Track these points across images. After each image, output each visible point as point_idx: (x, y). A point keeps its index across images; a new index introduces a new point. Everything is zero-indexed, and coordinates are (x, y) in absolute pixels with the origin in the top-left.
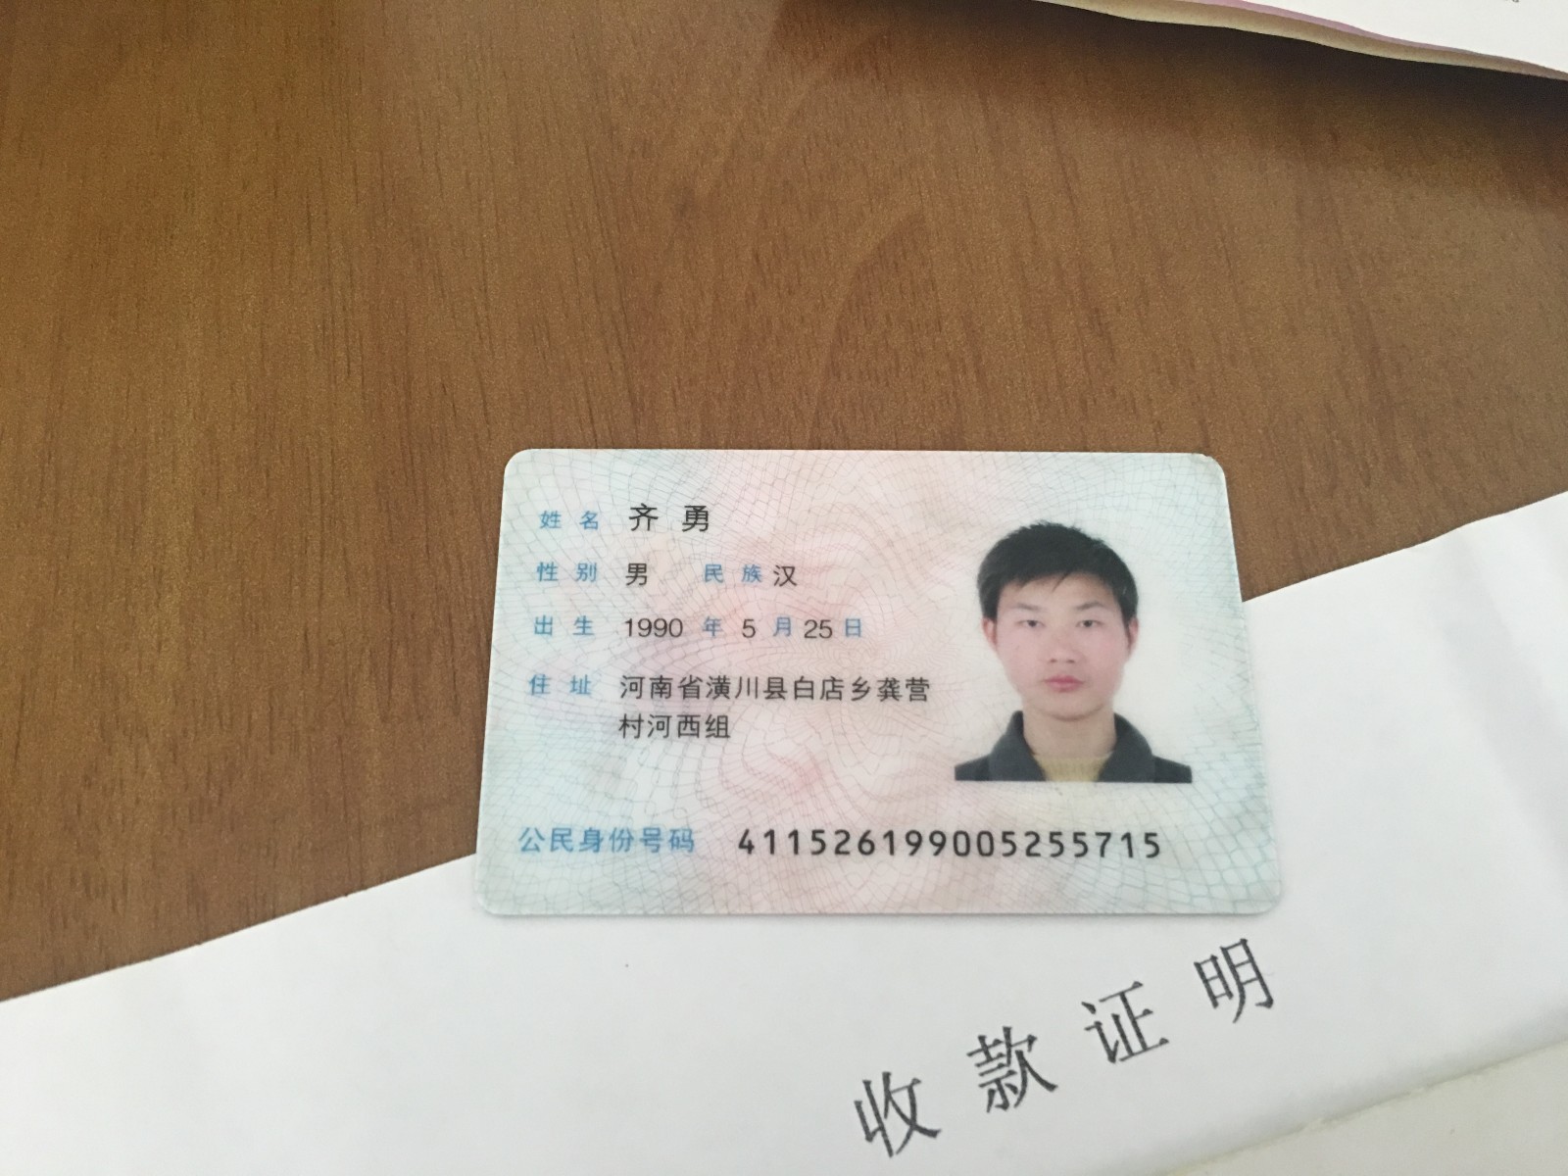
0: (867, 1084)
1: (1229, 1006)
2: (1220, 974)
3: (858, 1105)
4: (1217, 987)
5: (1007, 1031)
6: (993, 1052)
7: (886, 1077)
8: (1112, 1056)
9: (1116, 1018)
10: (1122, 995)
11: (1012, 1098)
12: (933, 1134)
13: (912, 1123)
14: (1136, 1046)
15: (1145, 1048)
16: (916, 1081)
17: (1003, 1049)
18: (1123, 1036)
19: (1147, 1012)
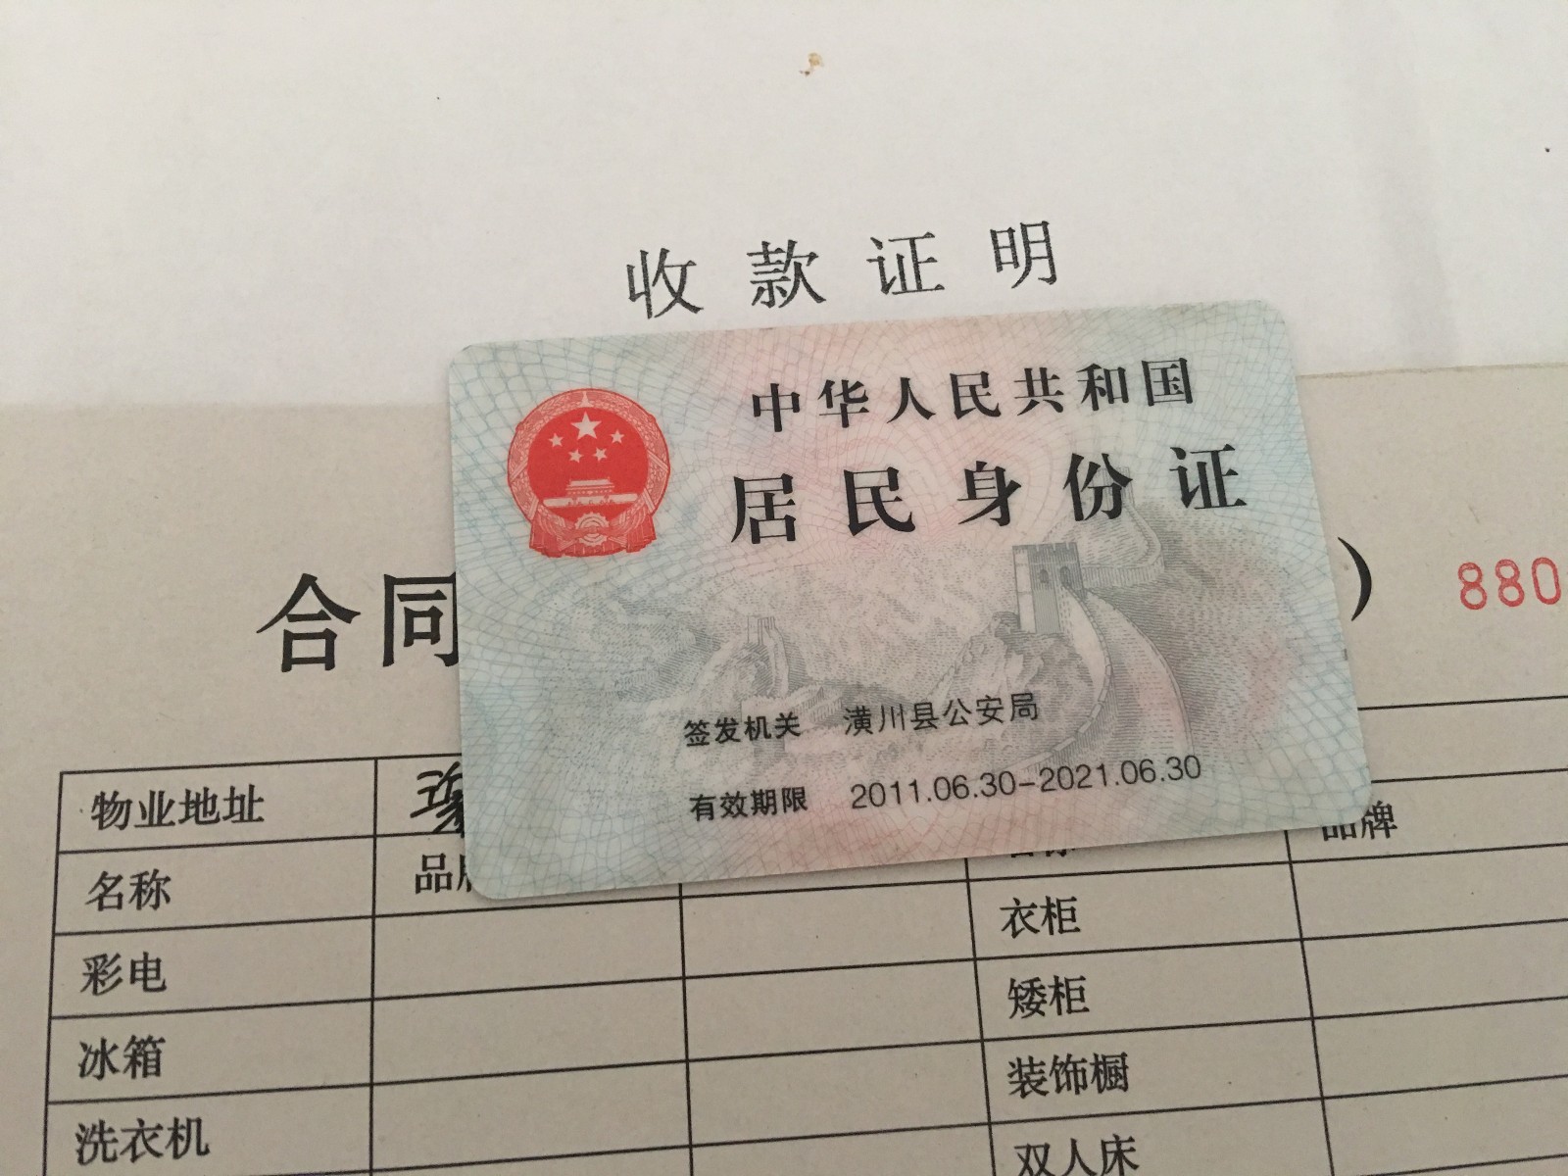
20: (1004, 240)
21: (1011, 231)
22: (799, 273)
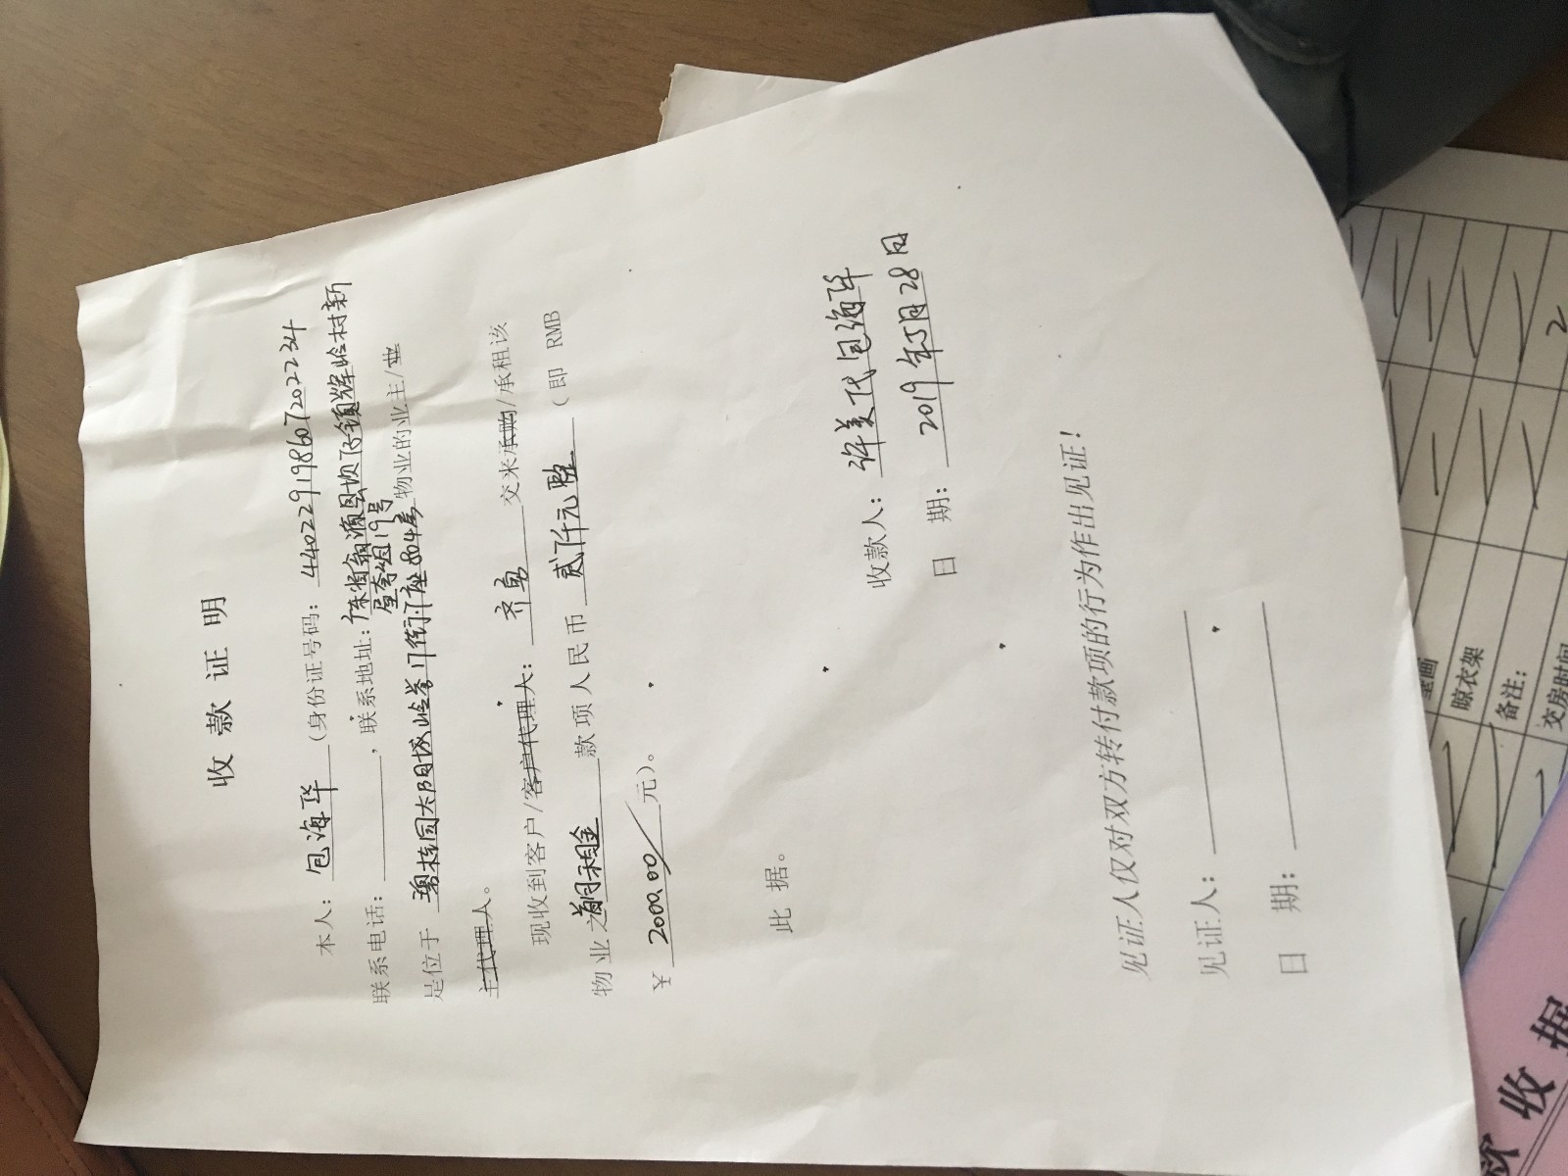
0: (209, 779)
1: (221, 617)
2: (210, 616)
3: (215, 785)
4: (214, 619)
5: (208, 714)
6: (213, 723)
7: (210, 771)
8: (226, 673)
9: (214, 666)
10: (208, 661)
11: (228, 720)
12: (232, 757)
13: (226, 765)
14: (224, 662)
15: (226, 658)
16: (214, 758)
17: (213, 718)
18: (220, 666)
19: (215, 653)
20: (208, 620)
21: (205, 617)
22: (220, 711)
